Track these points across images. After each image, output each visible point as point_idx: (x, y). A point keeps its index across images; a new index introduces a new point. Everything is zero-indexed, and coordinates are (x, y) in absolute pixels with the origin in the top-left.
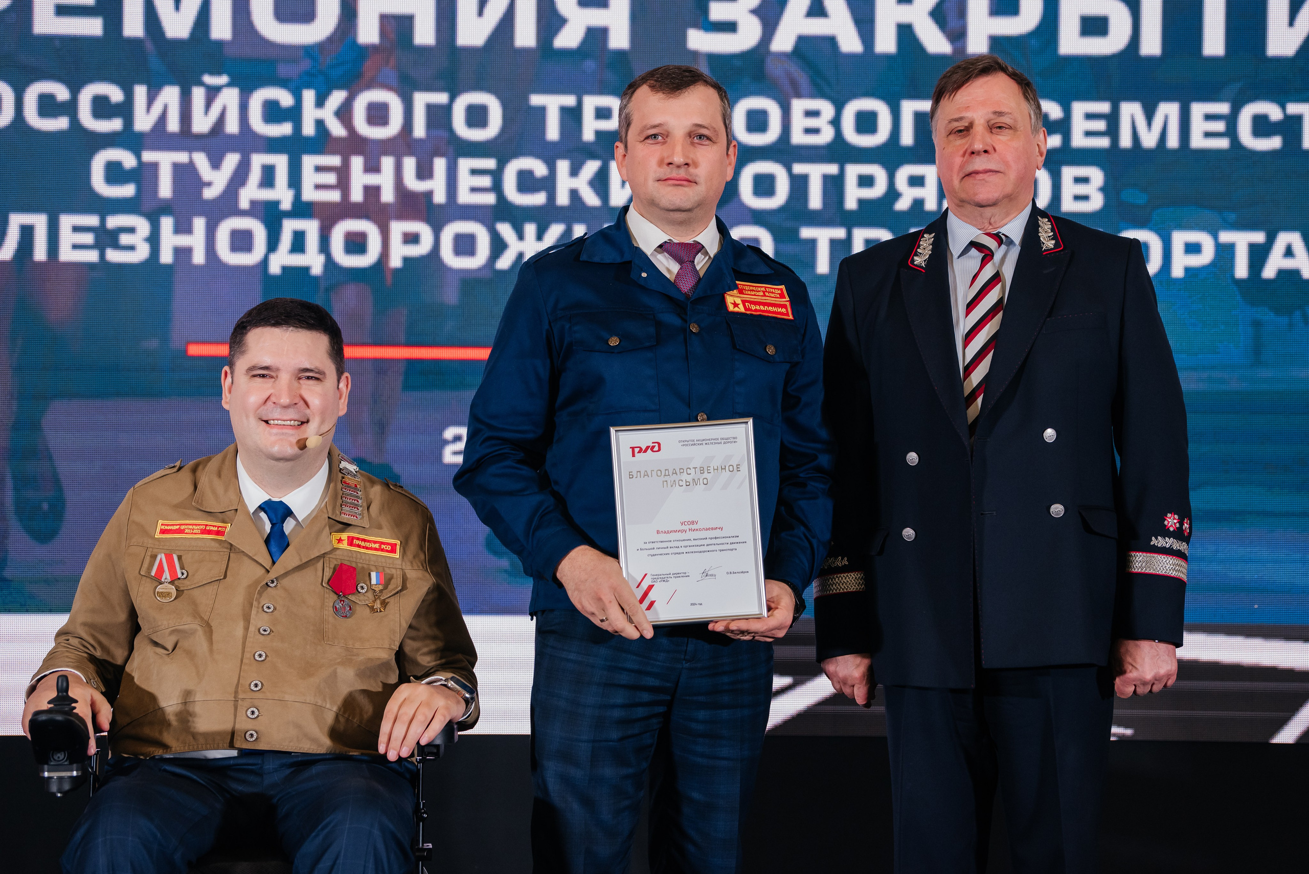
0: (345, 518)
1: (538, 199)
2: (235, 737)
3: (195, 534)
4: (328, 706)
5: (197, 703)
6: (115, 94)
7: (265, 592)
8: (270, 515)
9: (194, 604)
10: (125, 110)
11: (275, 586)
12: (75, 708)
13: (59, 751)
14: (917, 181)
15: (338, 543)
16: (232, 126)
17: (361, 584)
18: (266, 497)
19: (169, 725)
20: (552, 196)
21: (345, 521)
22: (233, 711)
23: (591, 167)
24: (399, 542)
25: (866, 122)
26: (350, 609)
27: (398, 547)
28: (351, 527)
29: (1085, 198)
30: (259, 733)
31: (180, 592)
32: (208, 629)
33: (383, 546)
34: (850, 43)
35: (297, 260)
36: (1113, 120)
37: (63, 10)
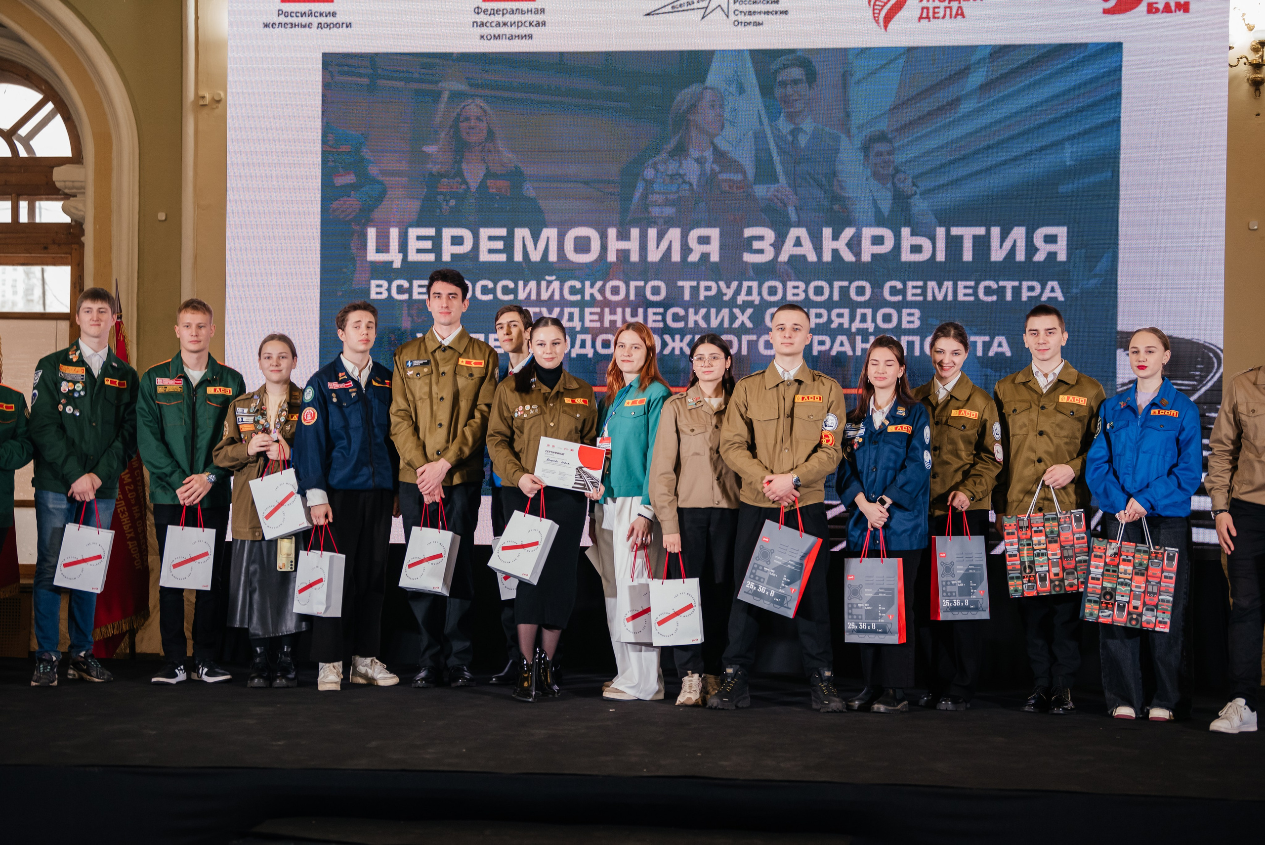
1: (681, 325)
6: (511, 285)
10: (515, 291)
14: (840, 316)
16: (557, 297)
20: (686, 323)
23: (703, 311)
25: (819, 291)
29: (912, 322)
34: (812, 257)
35: (583, 351)
36: (924, 289)
37: (491, 251)
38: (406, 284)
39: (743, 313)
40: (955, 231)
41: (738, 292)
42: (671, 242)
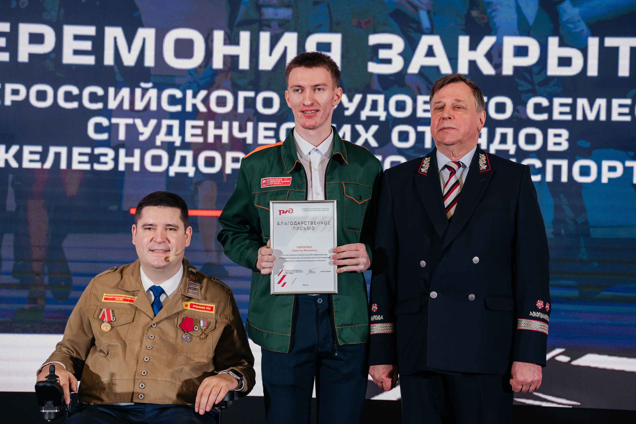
0: (190, 295)
2: (134, 397)
3: (120, 301)
4: (177, 383)
5: (117, 380)
6: (100, 91)
7: (150, 329)
8: (153, 292)
9: (118, 334)
10: (104, 99)
11: (155, 327)
12: (58, 380)
13: (49, 400)
15: (186, 306)
16: (153, 107)
17: (196, 326)
18: (152, 284)
19: (104, 389)
21: (189, 296)
22: (133, 384)
24: (215, 306)
26: (190, 338)
27: (214, 309)
28: (193, 299)
29: (559, 144)
30: (145, 395)
31: (112, 327)
32: (124, 345)
33: (207, 308)
34: (446, 69)
35: (182, 170)
36: (573, 107)
37: (77, 52)
39: (367, 129)
40: (610, 42)
41: (361, 106)
42: (286, 48)
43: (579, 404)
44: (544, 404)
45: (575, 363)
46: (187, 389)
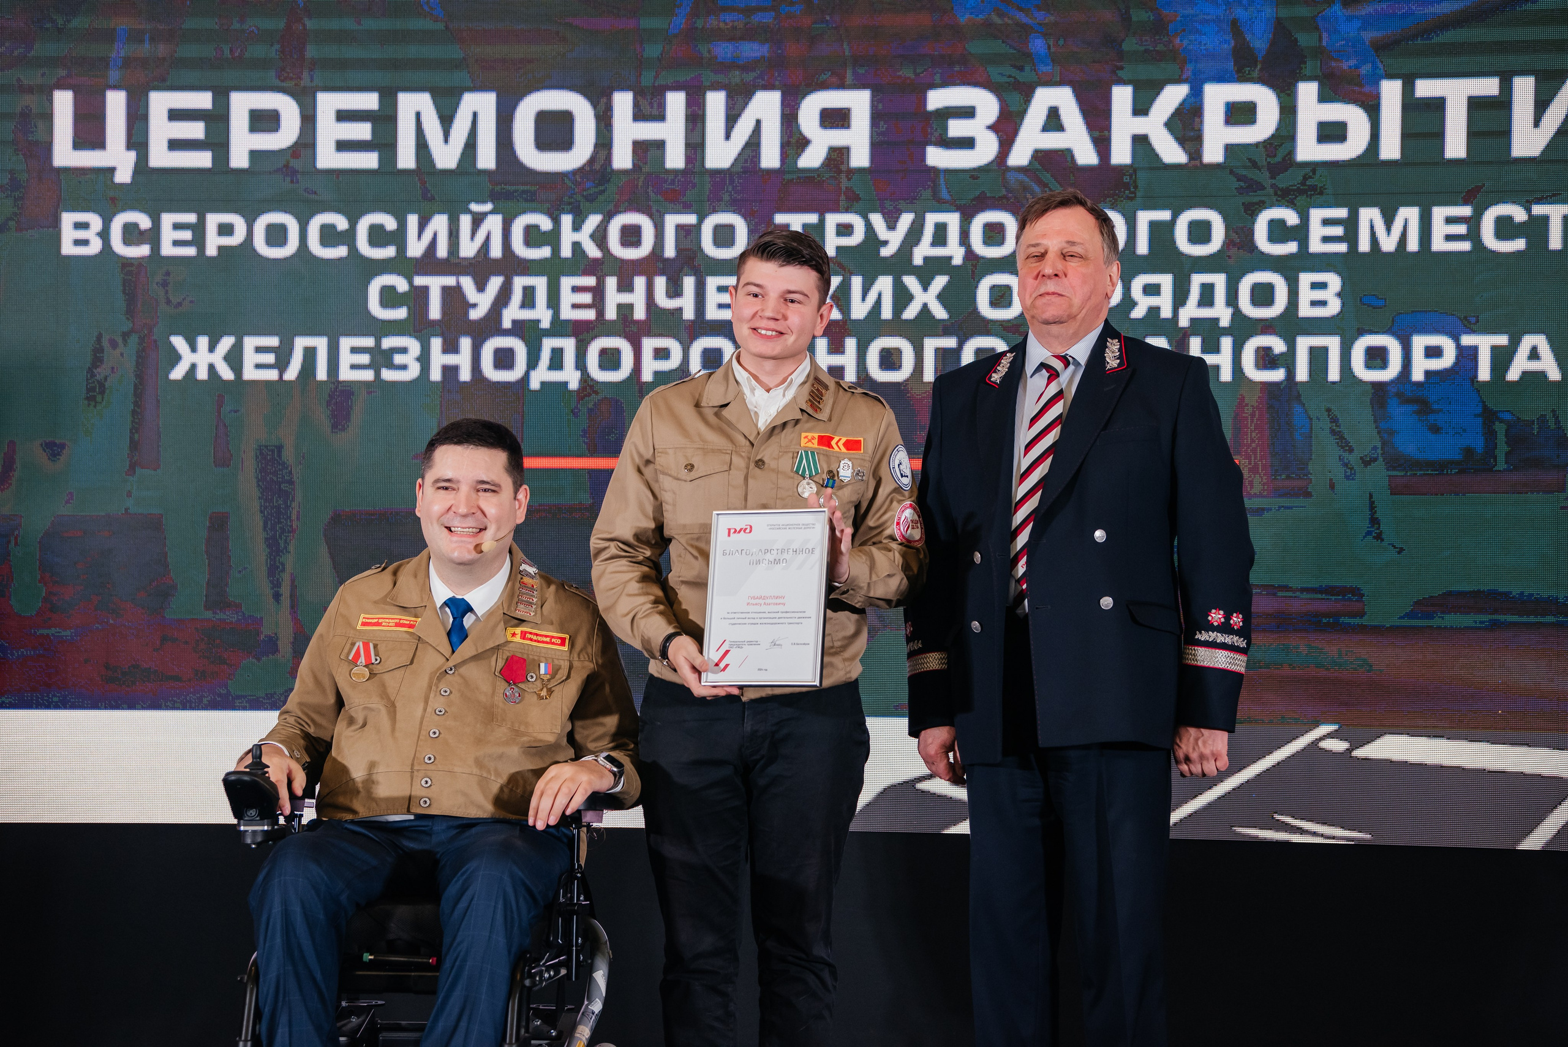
0: (519, 614)
2: (411, 803)
3: (390, 626)
4: (493, 778)
5: (380, 773)
6: (390, 223)
7: (444, 678)
8: (452, 609)
9: (382, 687)
10: (398, 238)
11: (453, 673)
12: (267, 772)
13: (252, 809)
14: (1152, 290)
15: (512, 637)
16: (496, 251)
17: (531, 675)
18: (450, 595)
19: (358, 792)
21: (519, 617)
22: (410, 781)
24: (568, 636)
26: (519, 696)
27: (567, 641)
28: (526, 623)
29: (1323, 303)
30: (432, 800)
31: (372, 674)
32: (392, 708)
33: (553, 640)
34: (1086, 155)
35: (556, 376)
36: (1351, 225)
37: (343, 146)
38: (144, 222)
39: (925, 285)
40: (1425, 88)
41: (914, 236)
42: (758, 122)
43: (1368, 836)
44: (1296, 838)
45: (1359, 753)
46: (511, 790)
